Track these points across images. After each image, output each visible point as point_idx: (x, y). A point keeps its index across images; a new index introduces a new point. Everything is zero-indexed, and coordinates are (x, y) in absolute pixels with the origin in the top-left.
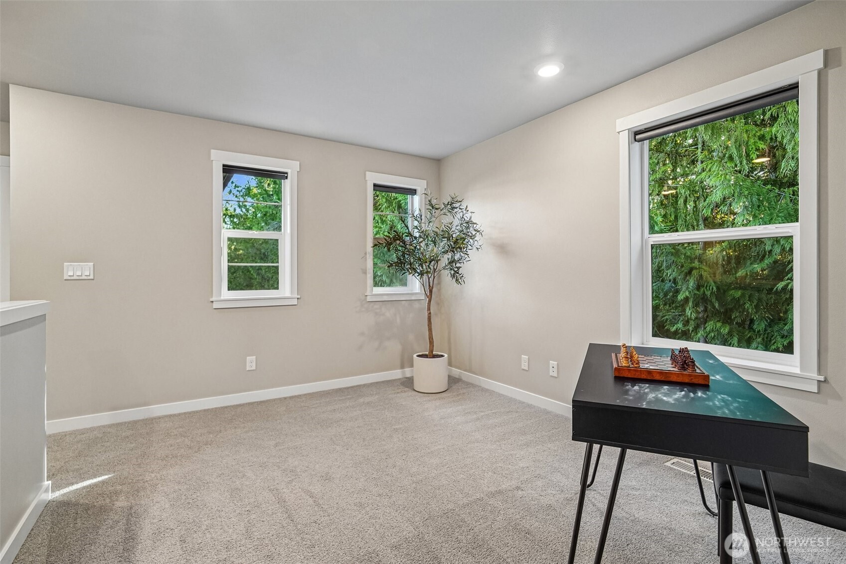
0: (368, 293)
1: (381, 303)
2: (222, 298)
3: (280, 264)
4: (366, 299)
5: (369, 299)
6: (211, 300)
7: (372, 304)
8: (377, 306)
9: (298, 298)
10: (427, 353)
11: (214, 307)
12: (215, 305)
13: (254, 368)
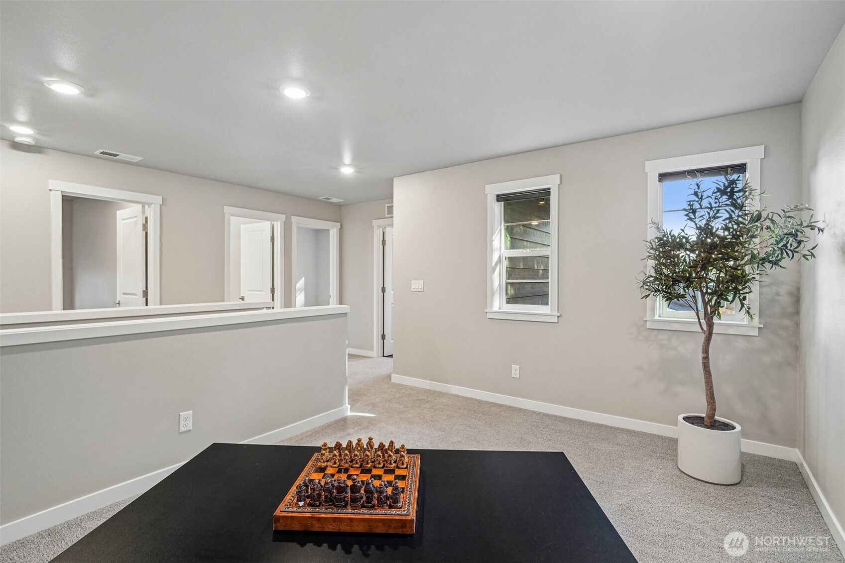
0: (648, 318)
1: (670, 333)
2: (493, 310)
3: (549, 280)
4: (645, 325)
5: (649, 325)
6: (486, 311)
7: (655, 333)
8: (663, 336)
9: (558, 317)
10: (704, 415)
11: (488, 317)
12: (489, 316)
13: (518, 376)
